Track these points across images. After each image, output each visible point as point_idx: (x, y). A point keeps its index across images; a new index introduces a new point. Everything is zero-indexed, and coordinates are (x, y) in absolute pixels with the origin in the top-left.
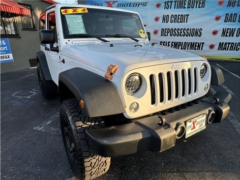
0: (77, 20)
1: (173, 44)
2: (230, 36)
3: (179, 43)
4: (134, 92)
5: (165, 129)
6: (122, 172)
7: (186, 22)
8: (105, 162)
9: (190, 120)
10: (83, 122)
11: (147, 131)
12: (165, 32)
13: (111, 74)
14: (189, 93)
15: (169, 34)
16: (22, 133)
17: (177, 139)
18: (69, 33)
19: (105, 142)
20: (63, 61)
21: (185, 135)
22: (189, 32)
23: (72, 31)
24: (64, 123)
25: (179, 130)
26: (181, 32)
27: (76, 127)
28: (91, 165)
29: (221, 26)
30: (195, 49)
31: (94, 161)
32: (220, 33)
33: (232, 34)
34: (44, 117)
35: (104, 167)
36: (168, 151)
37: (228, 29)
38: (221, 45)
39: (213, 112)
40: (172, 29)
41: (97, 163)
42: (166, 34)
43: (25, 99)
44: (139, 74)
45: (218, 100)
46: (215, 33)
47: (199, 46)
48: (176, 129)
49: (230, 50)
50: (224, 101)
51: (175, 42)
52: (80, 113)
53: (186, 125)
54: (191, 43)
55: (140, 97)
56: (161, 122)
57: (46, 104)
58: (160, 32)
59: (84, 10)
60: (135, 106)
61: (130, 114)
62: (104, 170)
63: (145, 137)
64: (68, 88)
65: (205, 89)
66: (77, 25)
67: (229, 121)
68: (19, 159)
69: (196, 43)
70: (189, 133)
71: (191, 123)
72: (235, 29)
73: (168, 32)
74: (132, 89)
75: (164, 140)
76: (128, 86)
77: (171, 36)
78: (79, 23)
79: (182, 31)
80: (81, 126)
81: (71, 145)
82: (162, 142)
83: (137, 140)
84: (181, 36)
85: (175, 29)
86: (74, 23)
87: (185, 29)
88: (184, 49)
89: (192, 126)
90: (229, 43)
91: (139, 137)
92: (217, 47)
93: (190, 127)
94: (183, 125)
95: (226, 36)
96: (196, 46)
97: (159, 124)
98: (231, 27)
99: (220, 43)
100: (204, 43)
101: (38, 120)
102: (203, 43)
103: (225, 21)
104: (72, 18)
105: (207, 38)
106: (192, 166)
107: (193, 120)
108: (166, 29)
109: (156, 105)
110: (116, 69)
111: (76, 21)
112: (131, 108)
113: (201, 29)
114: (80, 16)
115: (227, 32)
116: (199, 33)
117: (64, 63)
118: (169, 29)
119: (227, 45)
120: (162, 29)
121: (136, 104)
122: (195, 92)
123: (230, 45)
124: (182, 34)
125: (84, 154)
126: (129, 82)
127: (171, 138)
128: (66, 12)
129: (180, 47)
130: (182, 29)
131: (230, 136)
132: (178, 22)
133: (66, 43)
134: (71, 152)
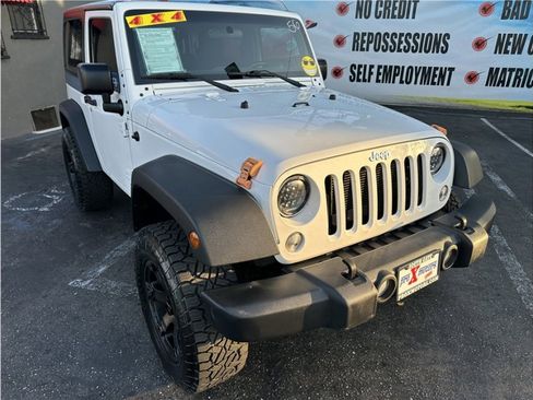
0: (163, 40)
1: (381, 70)
2: (513, 52)
3: (396, 67)
4: (294, 212)
5: (356, 285)
6: (270, 372)
7: (413, 17)
8: (239, 351)
9: (405, 266)
10: (194, 274)
11: (321, 290)
12: (363, 42)
13: (250, 178)
14: (407, 207)
15: (372, 46)
16: (43, 293)
17: (379, 304)
18: (145, 70)
19: (242, 313)
20: (136, 137)
21: (396, 295)
22: (419, 41)
23: (153, 67)
24: (147, 274)
25: (384, 286)
26: (400, 42)
27: (179, 284)
28: (210, 359)
29: (494, 27)
30: (433, 83)
31: (216, 350)
32: (491, 44)
33: (518, 48)
34: (88, 256)
35: (235, 362)
36: (364, 326)
37: (510, 36)
38: (493, 73)
39: (454, 247)
40: (379, 33)
41: (222, 355)
42: (365, 46)
43: (38, 213)
44: (304, 176)
45: (465, 221)
46: (479, 44)
47: (442, 76)
48: (377, 284)
49: (513, 86)
50: (479, 222)
51: (386, 67)
52: (186, 255)
53: (397, 275)
54: (425, 68)
55: (306, 221)
56: (347, 272)
57: (88, 225)
58: (349, 42)
59: (177, 16)
60: (296, 238)
61: (287, 256)
62: (236, 367)
63: (316, 301)
64: (160, 205)
65: (441, 195)
66: (162, 52)
67: (496, 257)
68: (48, 352)
69: (436, 69)
70: (404, 290)
71: (409, 271)
72: (526, 35)
73: (369, 42)
74: (290, 206)
75: (354, 306)
76: (283, 201)
77: (376, 50)
78: (166, 48)
79: (403, 39)
80: (190, 282)
81: (161, 319)
82: (350, 310)
83: (302, 308)
84: (399, 51)
85: (387, 34)
86: (155, 46)
87: (409, 34)
88: (408, 83)
89: (411, 276)
90: (511, 70)
91: (306, 301)
92: (483, 77)
93: (406, 278)
94: (392, 275)
95: (506, 52)
96: (435, 76)
97: (345, 275)
98: (517, 31)
99: (491, 69)
100: (453, 69)
101: (76, 263)
102: (451, 70)
103: (503, 17)
104: (151, 35)
105: (460, 57)
106: (412, 355)
107: (412, 266)
108: (364, 34)
109: (339, 236)
110: (259, 169)
111: (162, 43)
112: (288, 244)
113: (448, 35)
114: (169, 31)
115: (508, 43)
116: (442, 45)
117: (138, 139)
118: (371, 34)
119: (508, 73)
120: (356, 34)
121: (298, 235)
122: (419, 204)
123: (514, 74)
124: (402, 47)
125: (198, 338)
126: (286, 192)
127: (368, 301)
128: (136, 21)
129: (398, 78)
130: (402, 35)
131: (494, 292)
132: (394, 17)
133: (141, 95)
134: (163, 334)
